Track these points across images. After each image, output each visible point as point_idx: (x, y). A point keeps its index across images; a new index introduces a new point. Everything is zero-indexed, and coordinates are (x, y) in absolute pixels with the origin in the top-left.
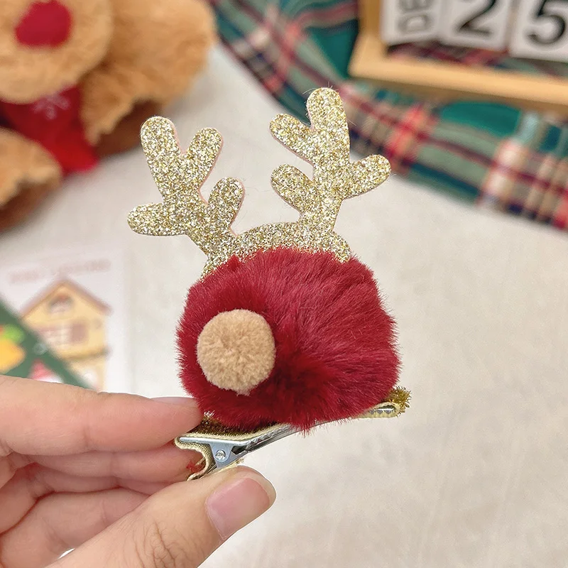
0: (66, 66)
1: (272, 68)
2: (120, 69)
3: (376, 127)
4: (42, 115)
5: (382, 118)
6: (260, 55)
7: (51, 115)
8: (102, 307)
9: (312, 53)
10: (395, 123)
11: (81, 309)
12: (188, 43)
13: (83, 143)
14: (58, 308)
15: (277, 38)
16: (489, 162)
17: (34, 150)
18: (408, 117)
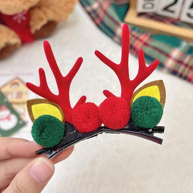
1: (98, 16)
2: (44, 9)
4: (16, 21)
6: (94, 11)
7: (19, 21)
9: (112, 12)
10: (137, 38)
13: (30, 33)
15: (101, 6)
16: (168, 56)
17: (12, 33)
18: (142, 37)
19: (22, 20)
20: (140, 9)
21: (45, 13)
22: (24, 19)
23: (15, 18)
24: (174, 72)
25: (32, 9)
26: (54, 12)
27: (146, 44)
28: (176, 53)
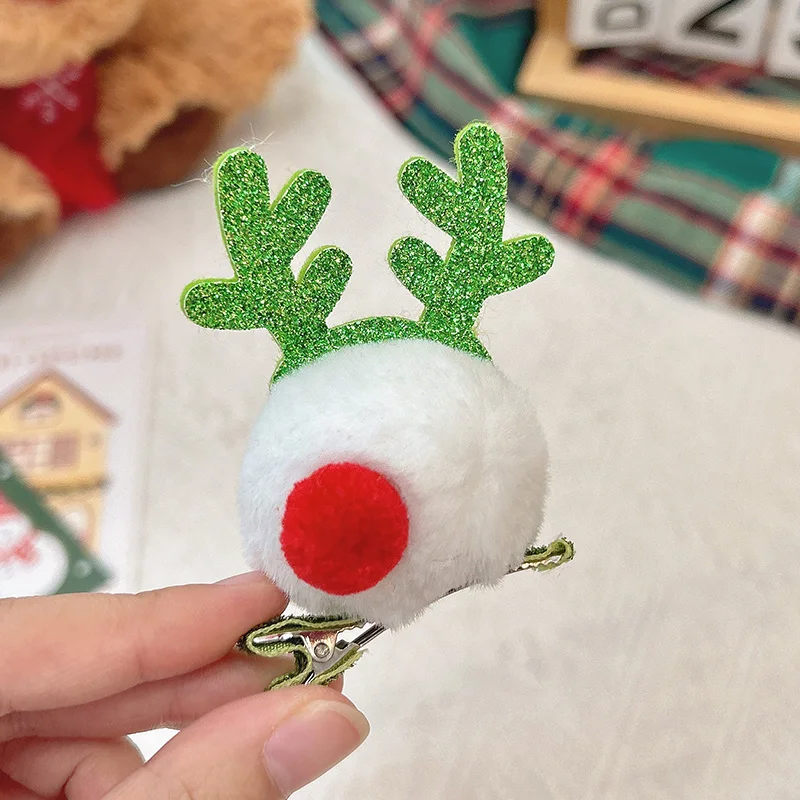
1: (398, 77)
2: (162, 55)
3: (551, 167)
5: (562, 153)
6: (381, 57)
7: (49, 115)
8: (105, 414)
9: (458, 52)
10: (581, 162)
11: (73, 417)
12: (267, 22)
13: (97, 164)
14: (35, 412)
15: (409, 31)
16: (727, 228)
18: (603, 154)
19: (60, 109)
20: (586, 32)
21: (164, 73)
22: (71, 102)
23: (30, 101)
24: (759, 302)
25: (104, 57)
27: (622, 185)
28: (760, 215)
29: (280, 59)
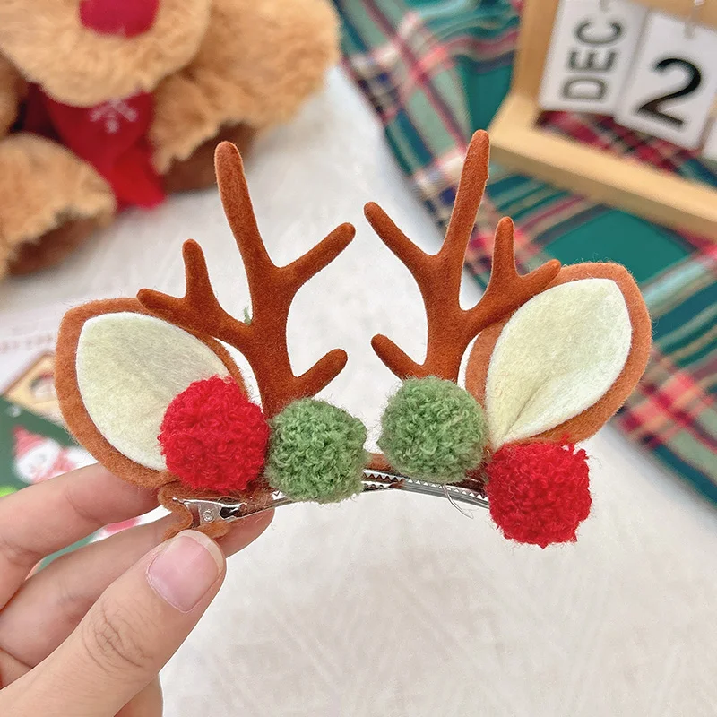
0: (143, 65)
1: (394, 94)
4: (101, 125)
6: (384, 76)
7: (112, 127)
12: (302, 53)
13: (149, 170)
19: (121, 120)
20: (551, 98)
21: (210, 93)
22: (131, 115)
26: (247, 90)
29: (310, 86)
